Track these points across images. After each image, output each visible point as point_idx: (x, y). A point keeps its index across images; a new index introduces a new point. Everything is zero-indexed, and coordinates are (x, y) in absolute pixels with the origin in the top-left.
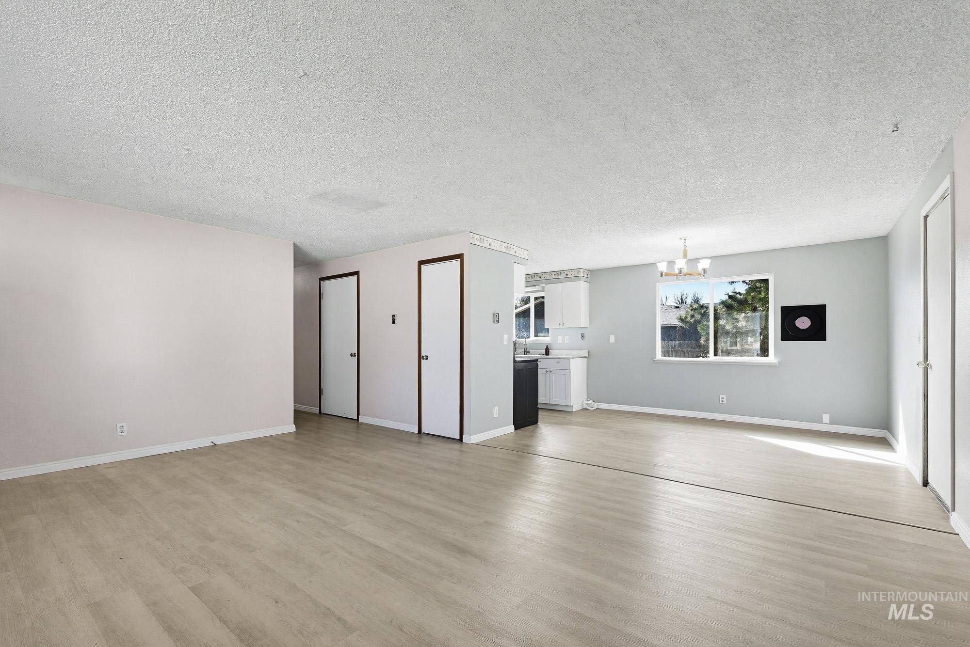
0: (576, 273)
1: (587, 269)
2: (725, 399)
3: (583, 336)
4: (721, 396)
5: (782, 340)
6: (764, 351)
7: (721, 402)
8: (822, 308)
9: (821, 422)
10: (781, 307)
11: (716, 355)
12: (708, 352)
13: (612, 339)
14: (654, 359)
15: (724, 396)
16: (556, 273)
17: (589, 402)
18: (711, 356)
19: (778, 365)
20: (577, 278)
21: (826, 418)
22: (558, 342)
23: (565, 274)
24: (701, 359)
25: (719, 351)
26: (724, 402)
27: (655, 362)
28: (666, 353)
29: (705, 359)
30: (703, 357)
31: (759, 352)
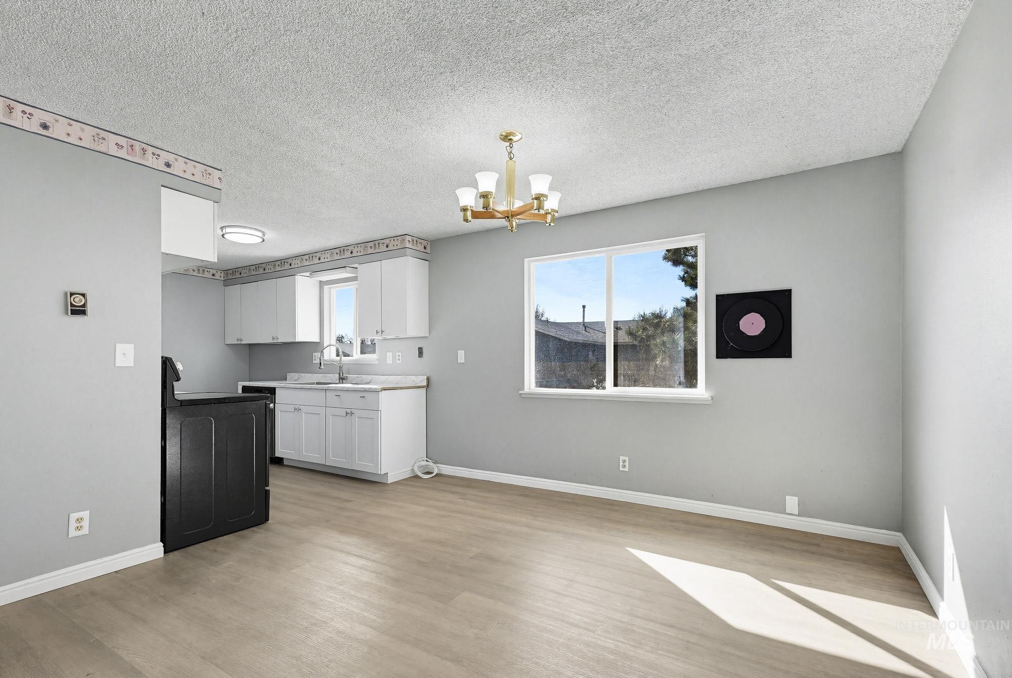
0: (398, 243)
1: (421, 236)
2: (627, 464)
3: (421, 352)
4: (622, 458)
5: (717, 357)
6: (690, 378)
7: (621, 469)
8: (785, 296)
9: (783, 511)
10: (717, 296)
11: (616, 385)
12: (604, 379)
13: (461, 356)
14: (520, 392)
15: (627, 459)
16: (372, 244)
17: (428, 463)
18: (609, 388)
19: (710, 403)
20: (401, 251)
21: (792, 503)
22: (387, 363)
23: (385, 245)
24: (594, 391)
25: (621, 379)
26: (626, 469)
27: (523, 396)
28: (543, 382)
29: (600, 392)
30: (598, 388)
31: (682, 379)
